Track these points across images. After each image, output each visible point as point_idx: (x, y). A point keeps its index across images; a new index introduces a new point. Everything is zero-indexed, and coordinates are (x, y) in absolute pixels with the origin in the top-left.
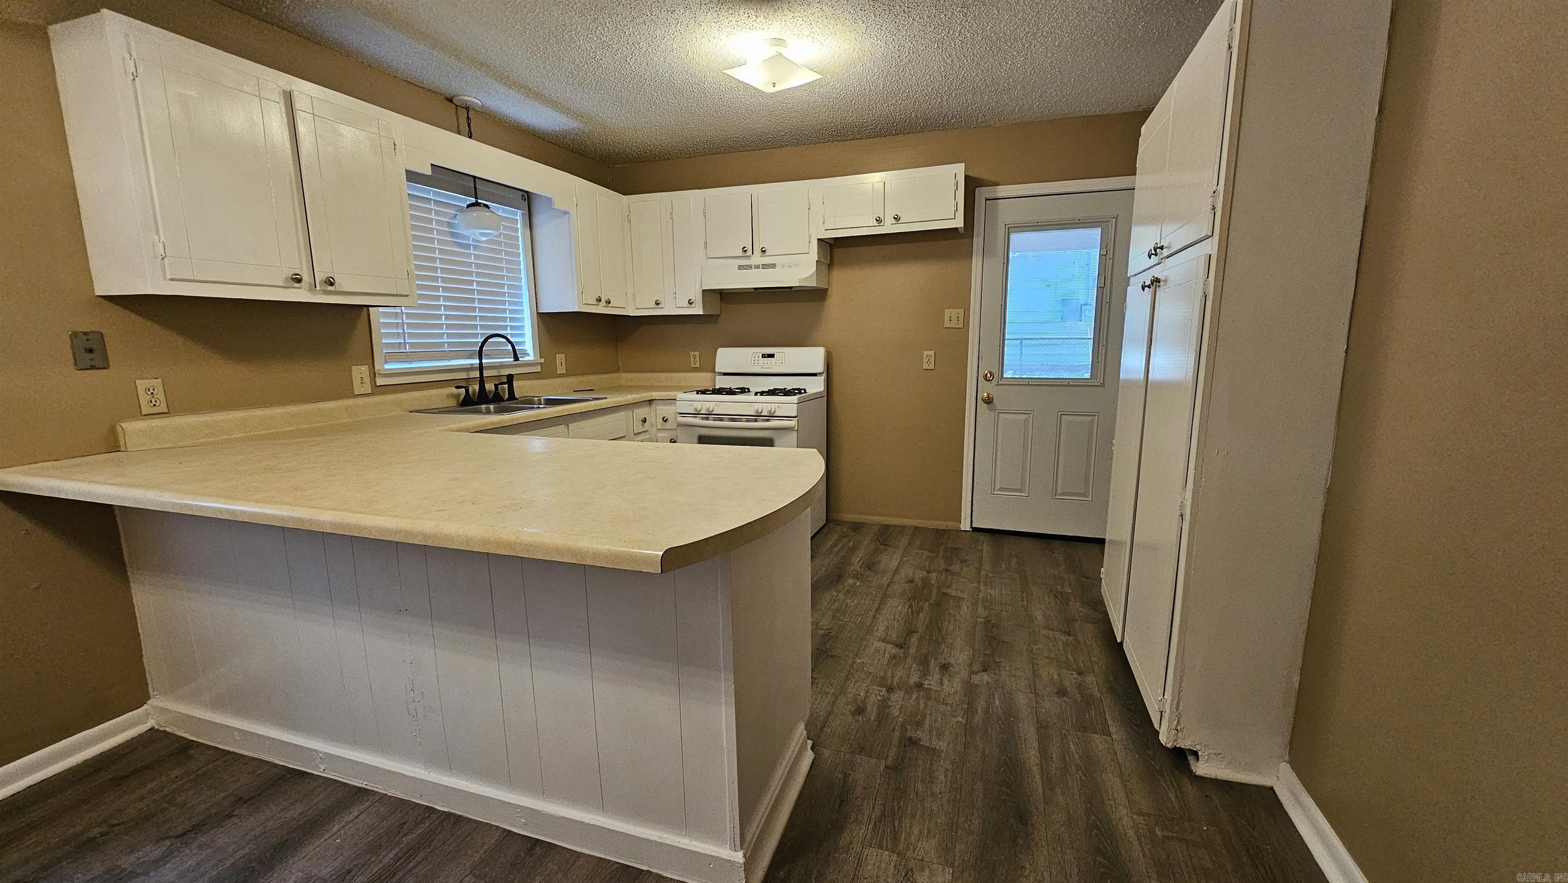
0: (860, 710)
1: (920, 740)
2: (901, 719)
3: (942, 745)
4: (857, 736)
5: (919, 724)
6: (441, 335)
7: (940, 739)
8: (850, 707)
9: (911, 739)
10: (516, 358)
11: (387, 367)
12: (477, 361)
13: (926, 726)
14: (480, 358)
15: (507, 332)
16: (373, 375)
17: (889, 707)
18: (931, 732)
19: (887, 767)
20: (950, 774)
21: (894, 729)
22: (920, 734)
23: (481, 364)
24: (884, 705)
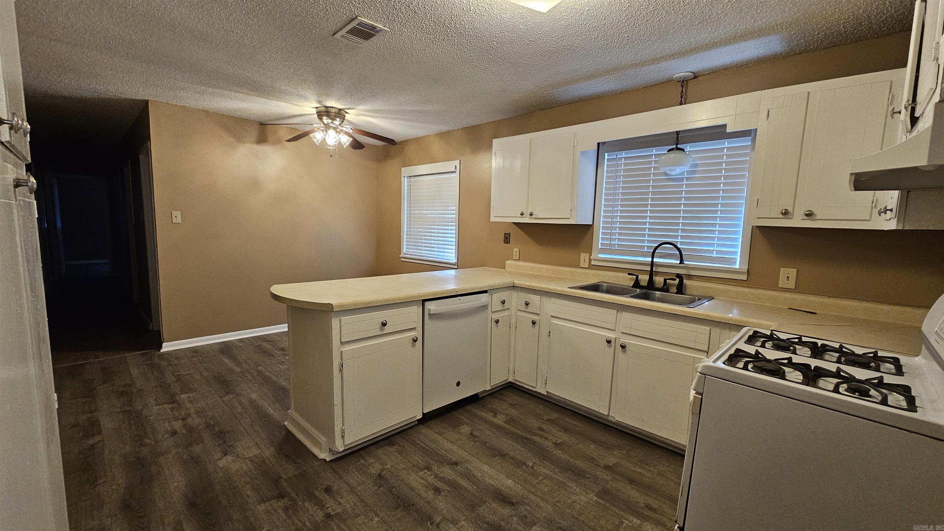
0: (328, 490)
1: (277, 501)
2: (300, 503)
3: (262, 508)
4: (312, 479)
5: (286, 509)
6: (643, 241)
7: (265, 510)
8: (336, 488)
9: (283, 498)
10: (682, 262)
11: (600, 256)
12: (650, 259)
13: (280, 511)
14: (653, 258)
15: (678, 241)
16: (590, 260)
17: (315, 504)
18: (275, 510)
19: (282, 477)
20: (245, 497)
21: (297, 495)
22: (281, 504)
23: (652, 261)
24: (321, 505)
